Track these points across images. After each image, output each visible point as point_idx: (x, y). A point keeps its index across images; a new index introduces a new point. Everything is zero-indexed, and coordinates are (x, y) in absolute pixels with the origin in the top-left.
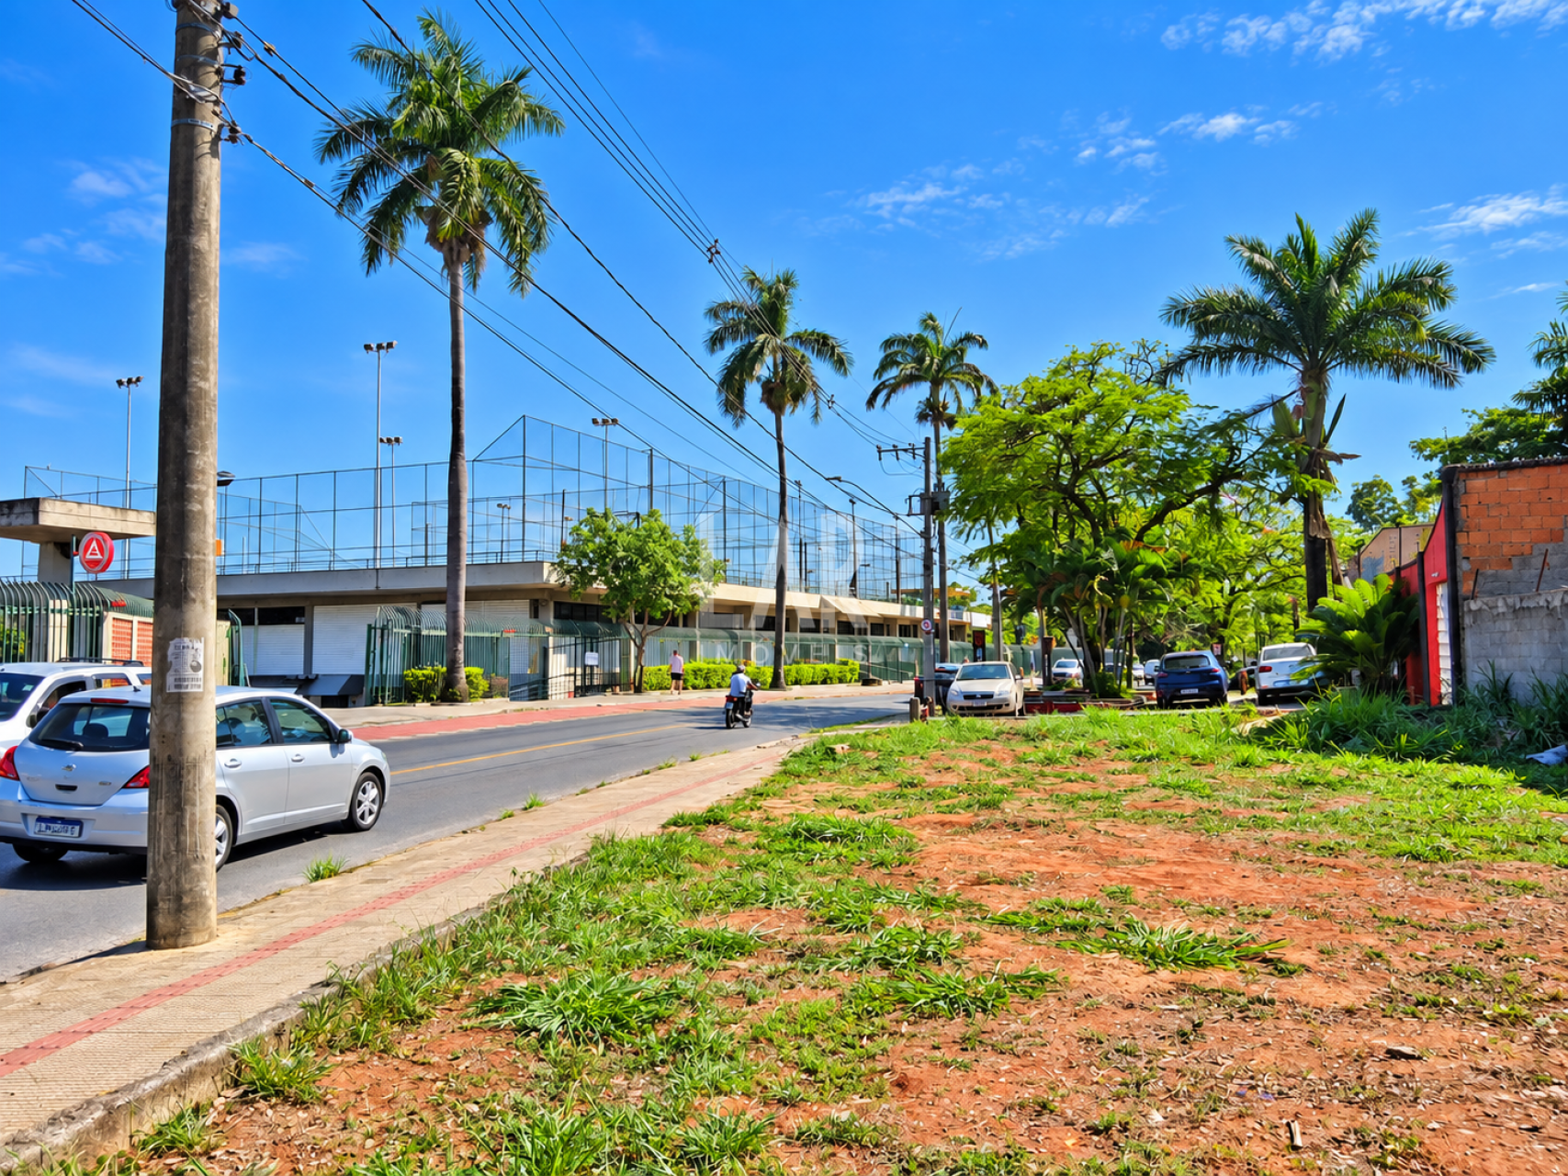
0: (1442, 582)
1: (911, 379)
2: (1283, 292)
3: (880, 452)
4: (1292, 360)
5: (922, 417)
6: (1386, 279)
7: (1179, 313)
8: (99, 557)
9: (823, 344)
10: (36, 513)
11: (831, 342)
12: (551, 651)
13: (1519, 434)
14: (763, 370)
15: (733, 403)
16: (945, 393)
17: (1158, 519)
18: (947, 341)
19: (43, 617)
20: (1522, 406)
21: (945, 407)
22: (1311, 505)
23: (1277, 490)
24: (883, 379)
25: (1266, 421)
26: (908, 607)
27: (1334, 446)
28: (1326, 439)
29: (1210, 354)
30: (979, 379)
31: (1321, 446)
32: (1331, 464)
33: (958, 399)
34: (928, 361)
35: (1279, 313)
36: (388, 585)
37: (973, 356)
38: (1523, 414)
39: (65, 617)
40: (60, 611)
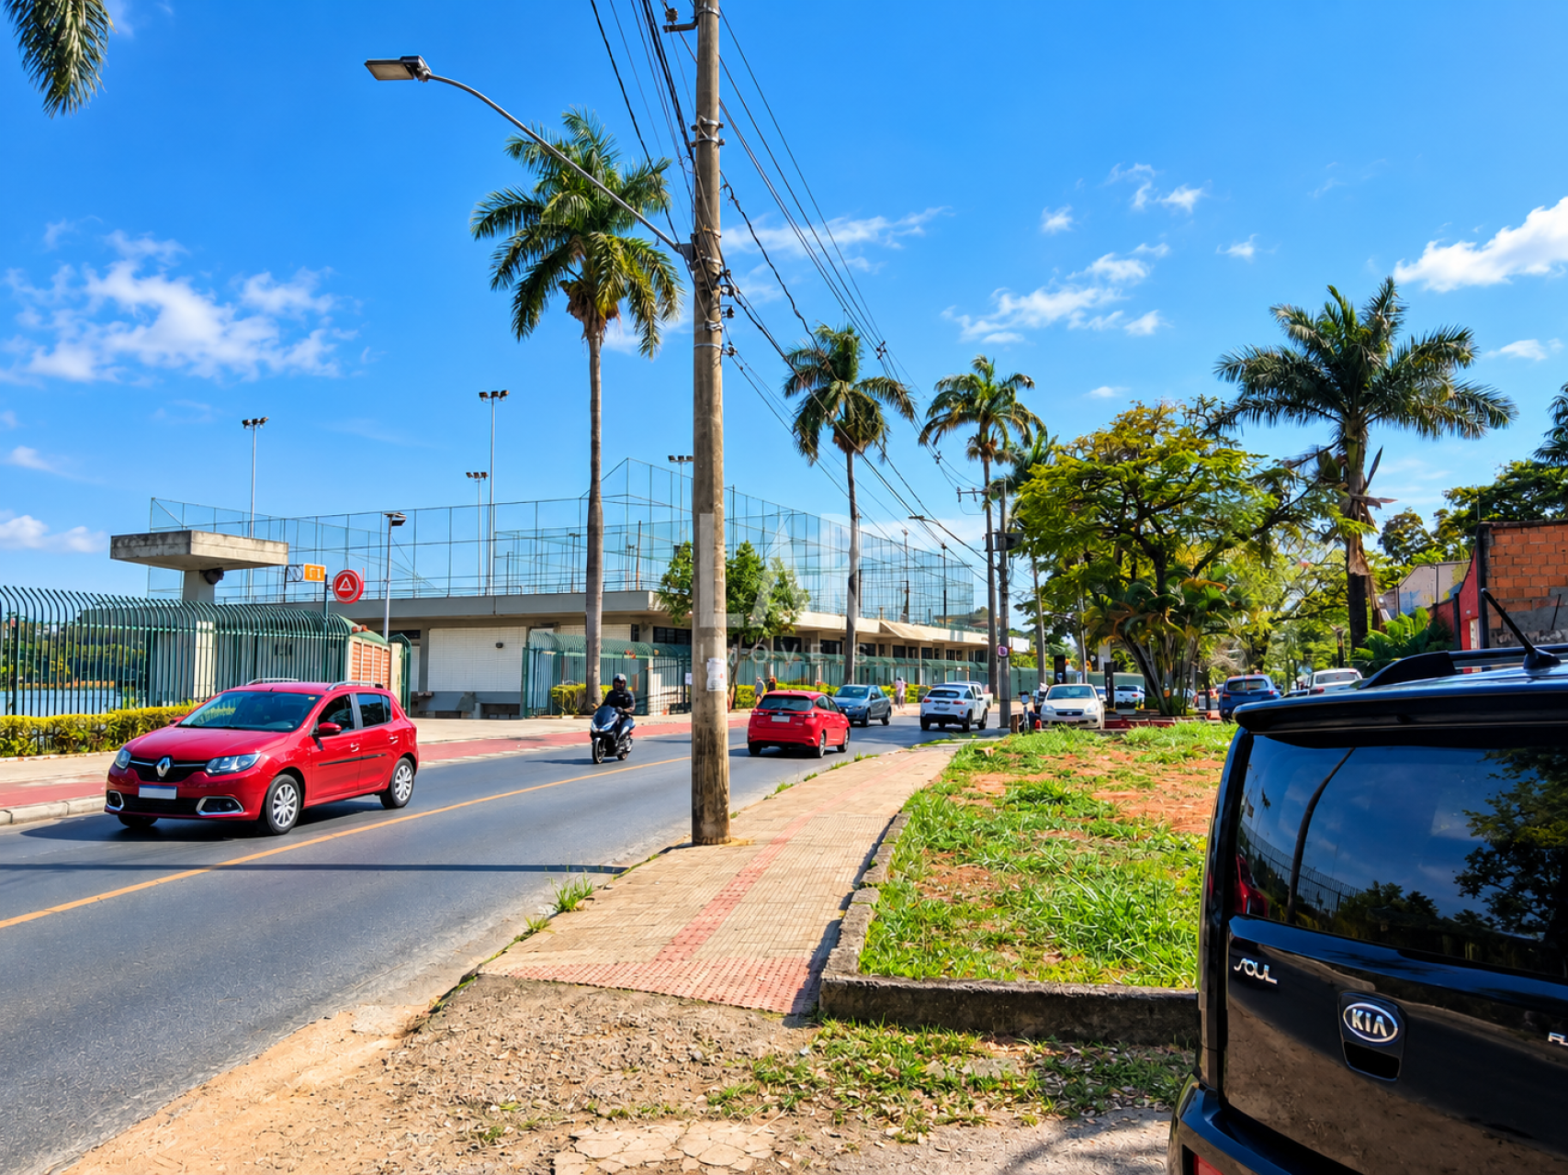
0: (1474, 618)
1: (963, 418)
2: (1324, 353)
3: (959, 494)
4: (1334, 413)
5: (973, 453)
6: (1419, 342)
7: (1231, 369)
8: (350, 589)
9: (892, 391)
10: (188, 545)
11: (899, 388)
12: (651, 671)
13: (1539, 483)
14: (837, 415)
15: (808, 445)
16: (993, 431)
17: (1211, 558)
18: (996, 381)
19: (192, 635)
20: (1542, 461)
21: (994, 442)
22: (1353, 543)
23: (1321, 530)
24: (936, 416)
25: (1312, 467)
26: (956, 632)
27: (1372, 492)
28: (1366, 485)
29: (1259, 407)
30: (1026, 418)
31: (1361, 492)
32: (1371, 509)
33: (1005, 435)
34: (978, 402)
35: (1324, 371)
36: (502, 610)
37: (1021, 396)
38: (1542, 466)
39: (211, 635)
40: (207, 631)
